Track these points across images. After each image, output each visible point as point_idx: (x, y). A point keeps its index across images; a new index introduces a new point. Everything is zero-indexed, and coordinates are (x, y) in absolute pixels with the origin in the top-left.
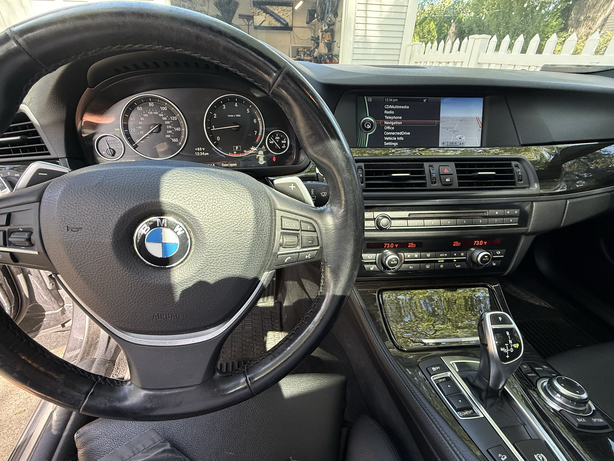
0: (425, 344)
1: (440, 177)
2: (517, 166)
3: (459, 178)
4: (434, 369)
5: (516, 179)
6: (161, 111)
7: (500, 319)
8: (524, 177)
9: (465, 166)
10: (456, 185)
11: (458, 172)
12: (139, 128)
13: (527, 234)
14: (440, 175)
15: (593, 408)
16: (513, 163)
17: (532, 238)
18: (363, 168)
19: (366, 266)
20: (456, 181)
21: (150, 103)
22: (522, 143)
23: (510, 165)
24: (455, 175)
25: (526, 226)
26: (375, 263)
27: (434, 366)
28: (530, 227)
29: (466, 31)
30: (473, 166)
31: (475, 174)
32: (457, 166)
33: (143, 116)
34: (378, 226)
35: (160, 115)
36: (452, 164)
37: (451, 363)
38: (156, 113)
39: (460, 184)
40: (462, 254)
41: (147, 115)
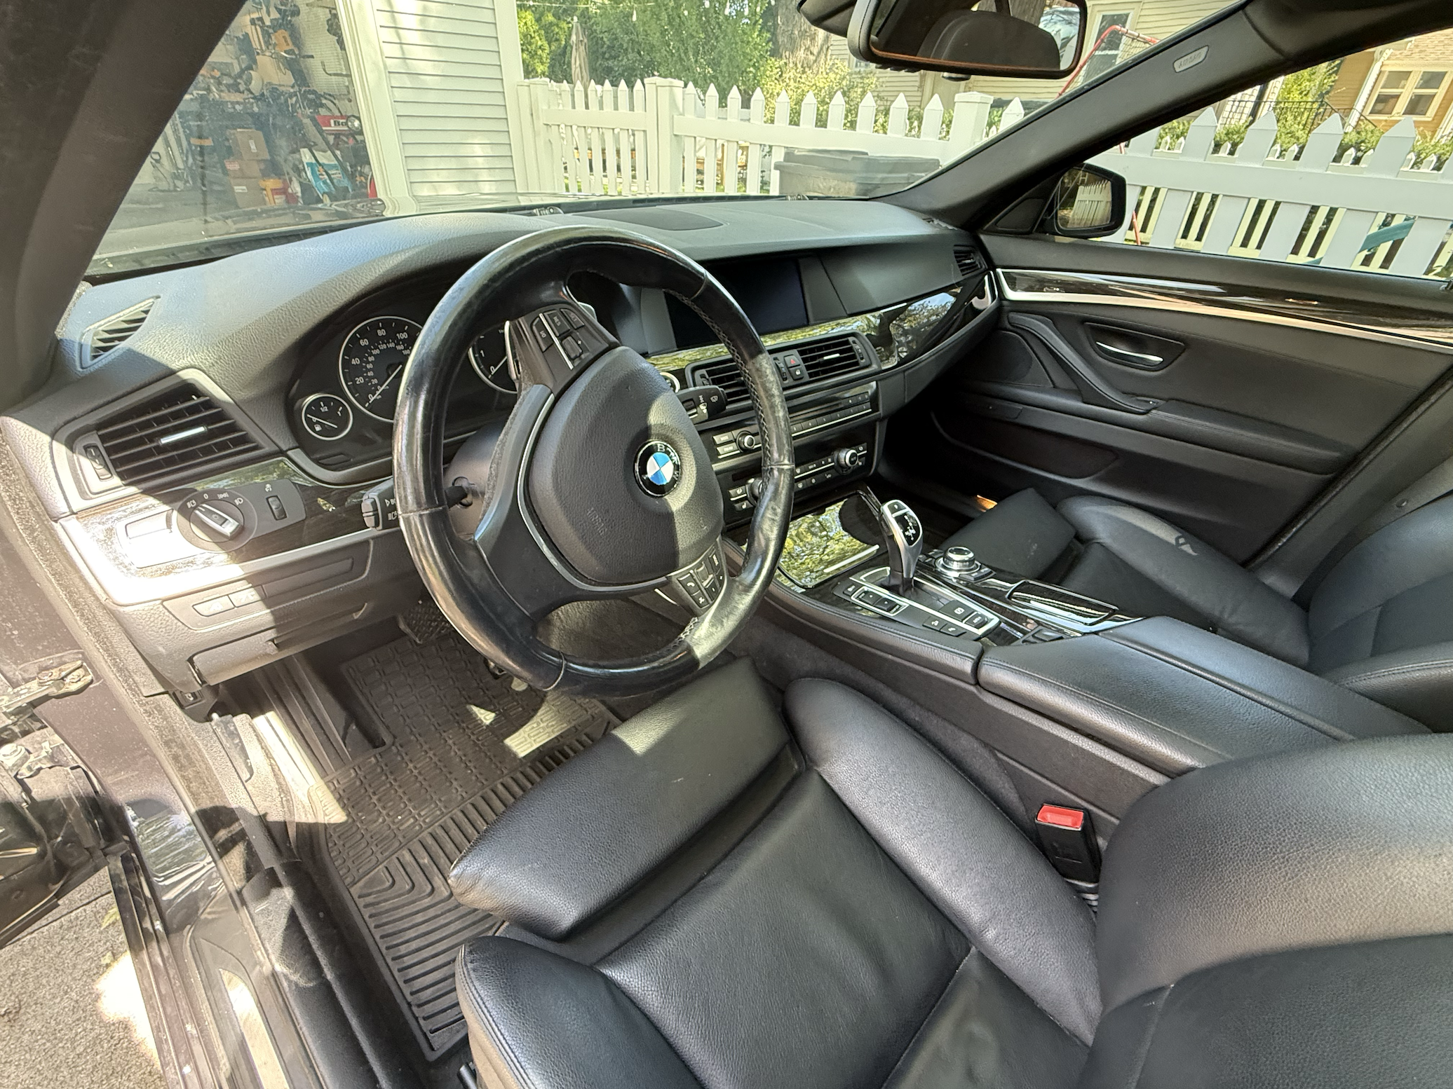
0: (828, 574)
1: (789, 371)
2: (854, 342)
3: (808, 368)
4: (850, 589)
5: (858, 358)
6: (399, 341)
7: (896, 506)
8: (865, 355)
9: (812, 351)
10: (807, 379)
11: (805, 360)
12: (369, 374)
13: (881, 420)
14: (788, 368)
15: (979, 564)
16: (851, 339)
17: (885, 423)
18: (707, 377)
19: (737, 505)
20: (806, 373)
21: (379, 331)
22: (848, 313)
23: (847, 343)
24: (803, 366)
25: (878, 411)
26: (745, 498)
27: (849, 587)
28: (881, 412)
29: (605, 39)
30: (820, 349)
31: (821, 360)
32: (801, 353)
33: (371, 355)
34: (741, 448)
35: (399, 348)
36: (795, 351)
37: (862, 578)
38: (392, 345)
39: (811, 375)
40: (830, 460)
41: (377, 352)
